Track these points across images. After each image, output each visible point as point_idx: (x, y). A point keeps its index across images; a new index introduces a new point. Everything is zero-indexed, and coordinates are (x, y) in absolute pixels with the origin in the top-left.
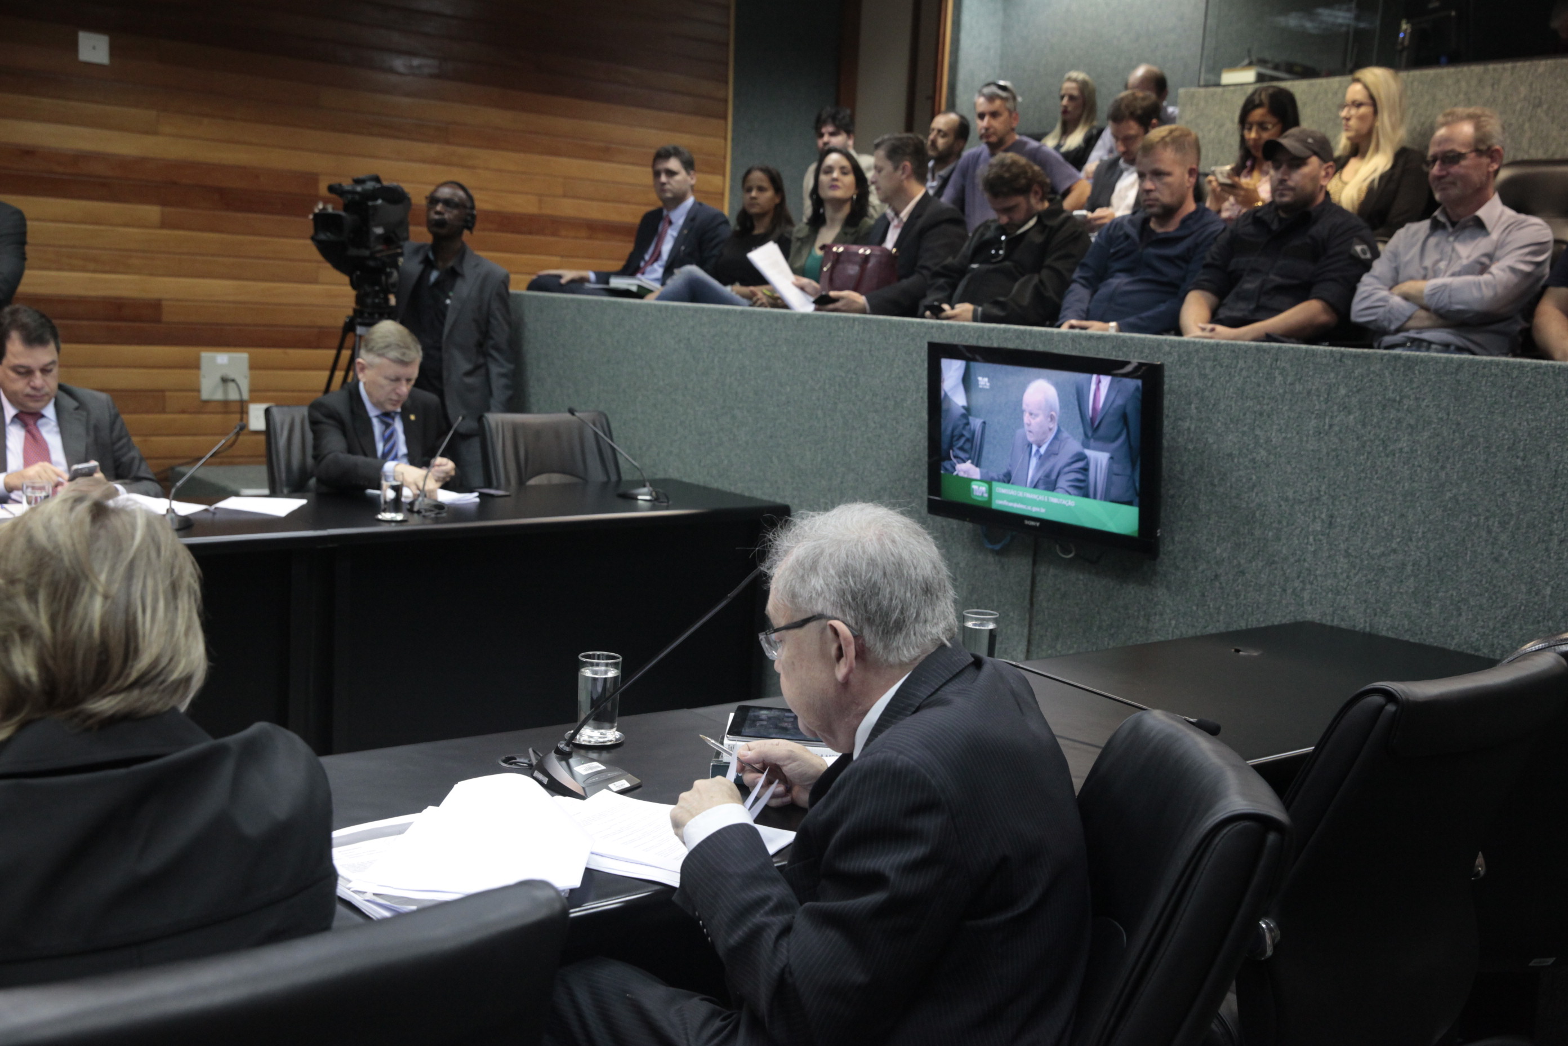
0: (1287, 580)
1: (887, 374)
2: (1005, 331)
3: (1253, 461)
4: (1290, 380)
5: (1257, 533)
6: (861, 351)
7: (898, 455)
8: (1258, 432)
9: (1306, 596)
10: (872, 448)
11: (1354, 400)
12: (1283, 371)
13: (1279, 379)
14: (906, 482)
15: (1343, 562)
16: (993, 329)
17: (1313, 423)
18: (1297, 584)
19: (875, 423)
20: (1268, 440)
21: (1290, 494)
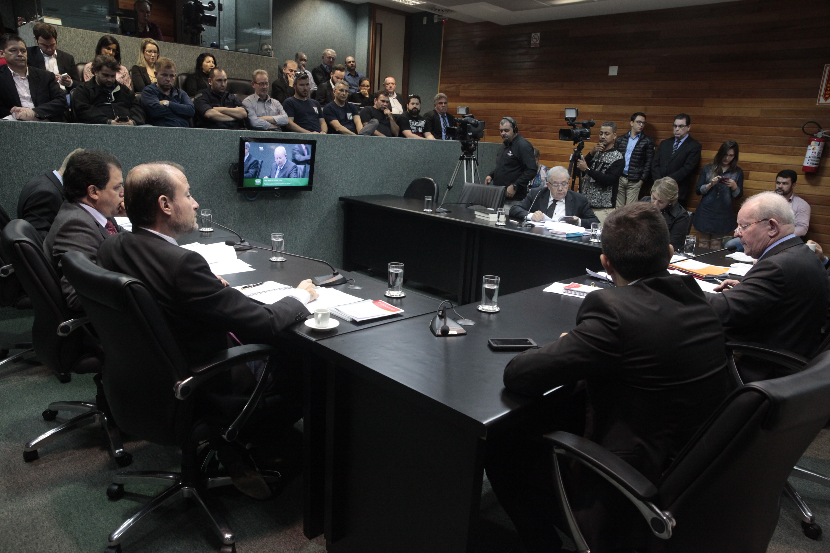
0: (333, 189)
1: (196, 149)
2: (247, 132)
3: (324, 162)
4: (331, 142)
5: (326, 179)
6: (182, 141)
7: (205, 177)
8: (324, 155)
9: (337, 191)
10: (191, 176)
11: (344, 146)
12: (329, 141)
13: (328, 143)
14: (210, 185)
15: (344, 182)
16: (242, 132)
17: (336, 152)
18: (335, 189)
19: (192, 167)
20: (327, 157)
21: (332, 169)
